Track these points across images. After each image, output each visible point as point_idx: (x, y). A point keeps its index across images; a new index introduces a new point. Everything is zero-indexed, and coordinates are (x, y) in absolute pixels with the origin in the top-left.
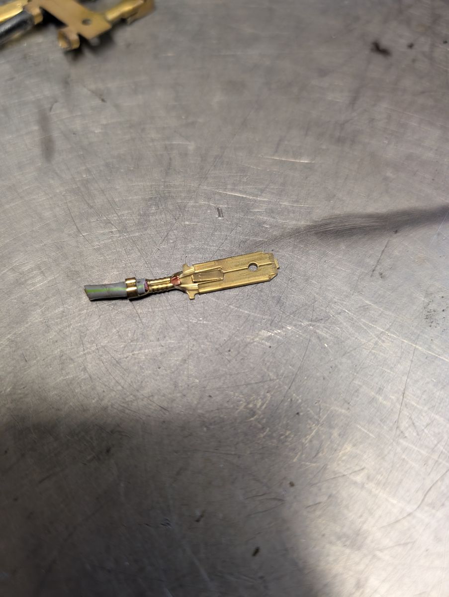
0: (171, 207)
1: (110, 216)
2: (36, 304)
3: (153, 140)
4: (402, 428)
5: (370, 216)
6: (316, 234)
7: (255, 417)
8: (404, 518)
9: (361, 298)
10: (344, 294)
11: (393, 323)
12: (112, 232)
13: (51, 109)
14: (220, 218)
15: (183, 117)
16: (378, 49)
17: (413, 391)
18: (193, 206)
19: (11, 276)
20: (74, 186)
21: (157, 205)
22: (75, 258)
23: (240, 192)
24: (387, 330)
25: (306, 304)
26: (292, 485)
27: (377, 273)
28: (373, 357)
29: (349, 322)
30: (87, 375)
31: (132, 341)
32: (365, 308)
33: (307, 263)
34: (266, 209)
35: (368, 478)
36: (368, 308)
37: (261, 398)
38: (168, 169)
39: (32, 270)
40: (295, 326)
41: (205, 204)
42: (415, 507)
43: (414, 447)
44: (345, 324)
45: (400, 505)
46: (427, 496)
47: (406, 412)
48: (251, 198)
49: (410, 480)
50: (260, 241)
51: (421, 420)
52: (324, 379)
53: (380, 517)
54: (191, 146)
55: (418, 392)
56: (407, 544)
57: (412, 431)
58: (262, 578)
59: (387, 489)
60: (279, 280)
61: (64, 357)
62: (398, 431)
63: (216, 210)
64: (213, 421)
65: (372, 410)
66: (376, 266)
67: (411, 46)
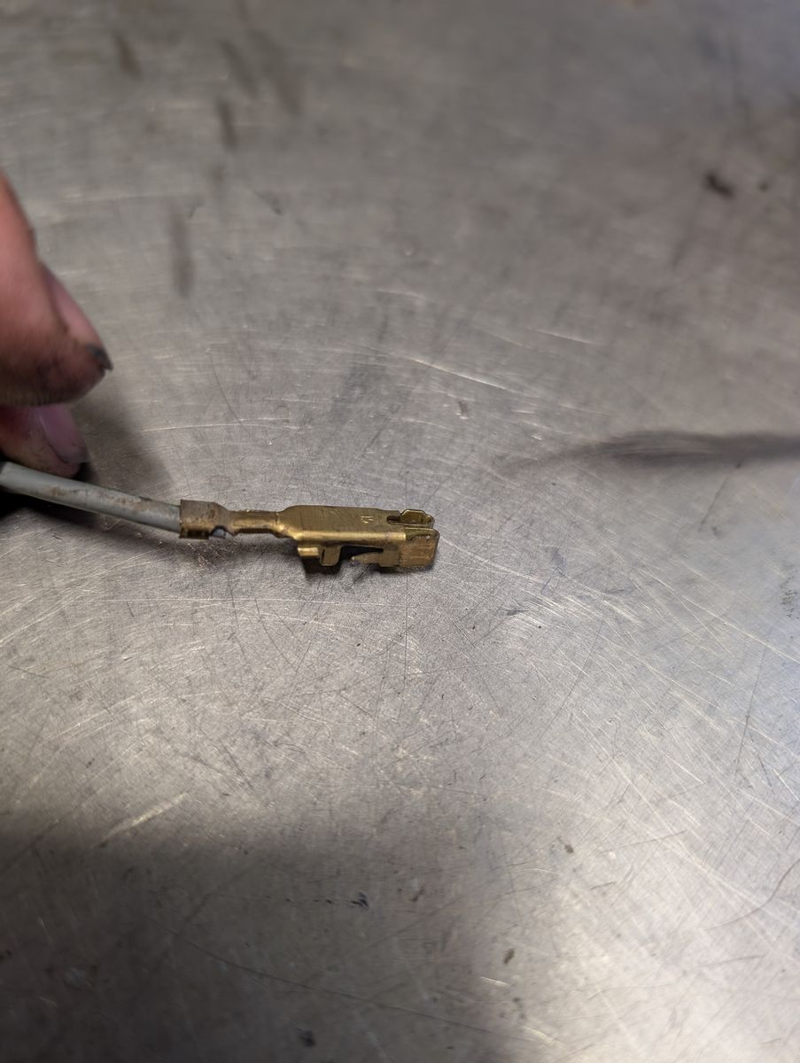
0: (385, 393)
1: (285, 396)
4: (745, 773)
8: (747, 916)
9: (683, 562)
10: (658, 554)
11: (732, 606)
12: (287, 421)
13: (191, 215)
14: (463, 418)
15: (409, 253)
16: (716, 185)
17: (762, 714)
18: (421, 395)
20: (225, 341)
21: (364, 386)
22: (223, 456)
24: (722, 616)
25: (598, 565)
27: (708, 526)
28: (700, 657)
29: (665, 599)
32: (691, 580)
34: (536, 411)
35: (691, 847)
36: (694, 580)
40: (580, 597)
41: (440, 393)
42: (765, 899)
43: (763, 804)
44: (657, 601)
45: (741, 894)
46: (784, 882)
47: (750, 747)
48: (512, 391)
49: (756, 856)
50: (527, 459)
51: (775, 761)
52: (624, 684)
53: (710, 911)
54: (420, 300)
55: (771, 716)
56: (753, 957)
57: (760, 778)
58: (516, 1000)
59: (721, 868)
60: (555, 522)
61: (199, 615)
62: (739, 776)
63: (457, 405)
64: (444, 739)
65: (697, 740)
66: (707, 516)
67: (764, 187)
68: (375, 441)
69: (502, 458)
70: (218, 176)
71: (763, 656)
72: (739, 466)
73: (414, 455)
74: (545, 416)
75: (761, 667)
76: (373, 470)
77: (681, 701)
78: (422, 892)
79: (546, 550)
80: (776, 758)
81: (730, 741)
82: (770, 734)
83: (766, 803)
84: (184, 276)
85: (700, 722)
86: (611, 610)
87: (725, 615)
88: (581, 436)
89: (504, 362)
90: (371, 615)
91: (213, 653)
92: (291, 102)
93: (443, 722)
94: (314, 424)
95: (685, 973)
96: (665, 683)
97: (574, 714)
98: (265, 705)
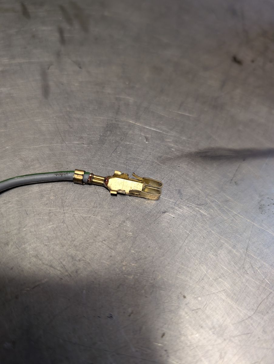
0: (119, 133)
1: (82, 134)
3: (109, 94)
4: (246, 269)
5: (230, 150)
8: (247, 319)
9: (224, 194)
10: (215, 191)
11: (241, 210)
12: (83, 143)
13: (48, 68)
14: (147, 142)
15: (127, 83)
16: (236, 60)
17: (252, 248)
18: (132, 134)
20: (61, 115)
21: (111, 131)
22: (60, 156)
23: (159, 129)
25: (195, 195)
27: (233, 181)
29: (218, 207)
30: (65, 226)
31: (93, 208)
33: (195, 172)
34: (173, 140)
35: (227, 295)
36: (228, 201)
38: (118, 112)
39: (34, 160)
40: (188, 207)
41: (139, 134)
42: (252, 313)
43: (252, 279)
44: (215, 208)
45: (244, 311)
46: (259, 307)
47: (248, 260)
48: (164, 133)
49: (250, 298)
50: (169, 158)
51: (256, 264)
52: (204, 238)
53: (233, 318)
54: (131, 100)
55: (255, 249)
56: (248, 334)
57: (251, 270)
58: (166, 351)
59: (237, 302)
60: (179, 180)
61: (51, 214)
62: (244, 270)
63: (145, 138)
64: (140, 257)
65: (229, 257)
66: (233, 178)
67: (253, 61)
68: (115, 151)
69: (160, 157)
70: (58, 54)
71: (253, 227)
72: (244, 160)
73: (129, 156)
74: (176, 142)
75: (251, 231)
76: (115, 161)
77: (224, 243)
78: (132, 313)
79: (176, 190)
80: (256, 263)
81: (241, 258)
82: (254, 255)
83: (253, 279)
84: (46, 91)
85: (230, 251)
86: (199, 211)
87: (239, 213)
88: (188, 149)
89: (161, 122)
90: (114, 214)
91: (56, 228)
92: (85, 28)
93: (139, 252)
94: (93, 145)
95: (225, 340)
96: (218, 237)
97: (186, 249)
98: (75, 246)
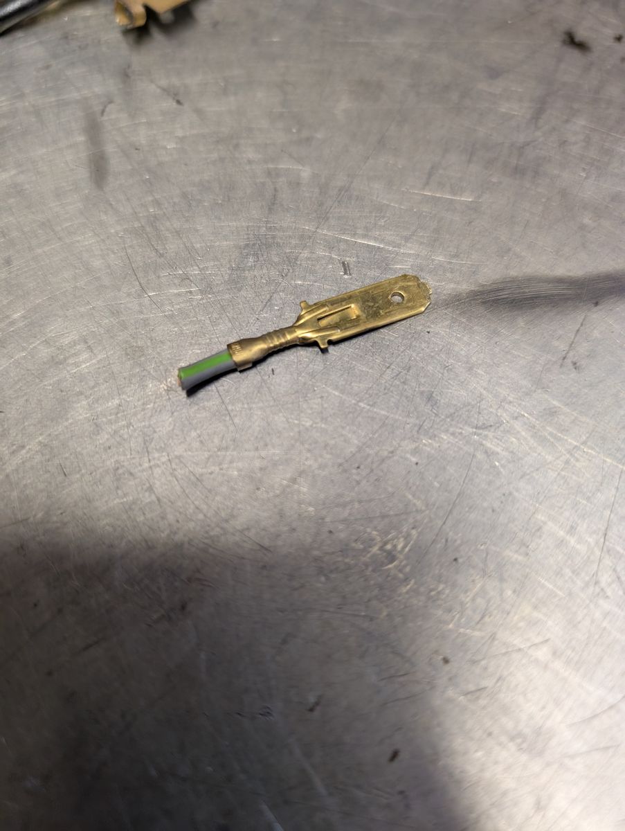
0: (276, 259)
1: (188, 269)
2: (81, 393)
3: (250, 162)
4: (603, 584)
5: (560, 280)
6: (484, 303)
7: (395, 563)
8: (604, 712)
9: (546, 396)
10: (523, 390)
11: (591, 434)
12: (191, 292)
13: (103, 112)
14: (346, 277)
15: (294, 131)
16: (573, 42)
17: (618, 531)
18: (308, 259)
19: (44, 352)
20: (136, 225)
21: (256, 255)
22: (136, 328)
23: (376, 239)
24: (582, 444)
25: (469, 404)
26: (446, 661)
27: (568, 361)
28: (562, 482)
29: (530, 430)
30: (153, 498)
31: (219, 450)
32: (552, 413)
33: (470, 344)
34: (412, 266)
35: (554, 653)
36: (556, 412)
37: (403, 537)
38: (272, 205)
39: (75, 343)
40: (453, 434)
41: (325, 256)
42: (620, 696)
43: (619, 611)
45: (598, 693)
47: (608, 561)
48: (389, 248)
49: (613, 658)
52: (493, 511)
53: (571, 709)
54: (305, 172)
56: (608, 748)
57: (616, 589)
58: (401, 792)
59: (581, 671)
61: (120, 471)
62: (597, 587)
63: (341, 265)
65: (560, 557)
67: (619, 39)
68: (268, 303)
71: (620, 477)
72: (597, 304)
75: (617, 488)
78: (317, 704)
79: (422, 393)
85: (562, 541)
86: (482, 444)
88: (452, 286)
90: (269, 462)
94: (214, 293)
